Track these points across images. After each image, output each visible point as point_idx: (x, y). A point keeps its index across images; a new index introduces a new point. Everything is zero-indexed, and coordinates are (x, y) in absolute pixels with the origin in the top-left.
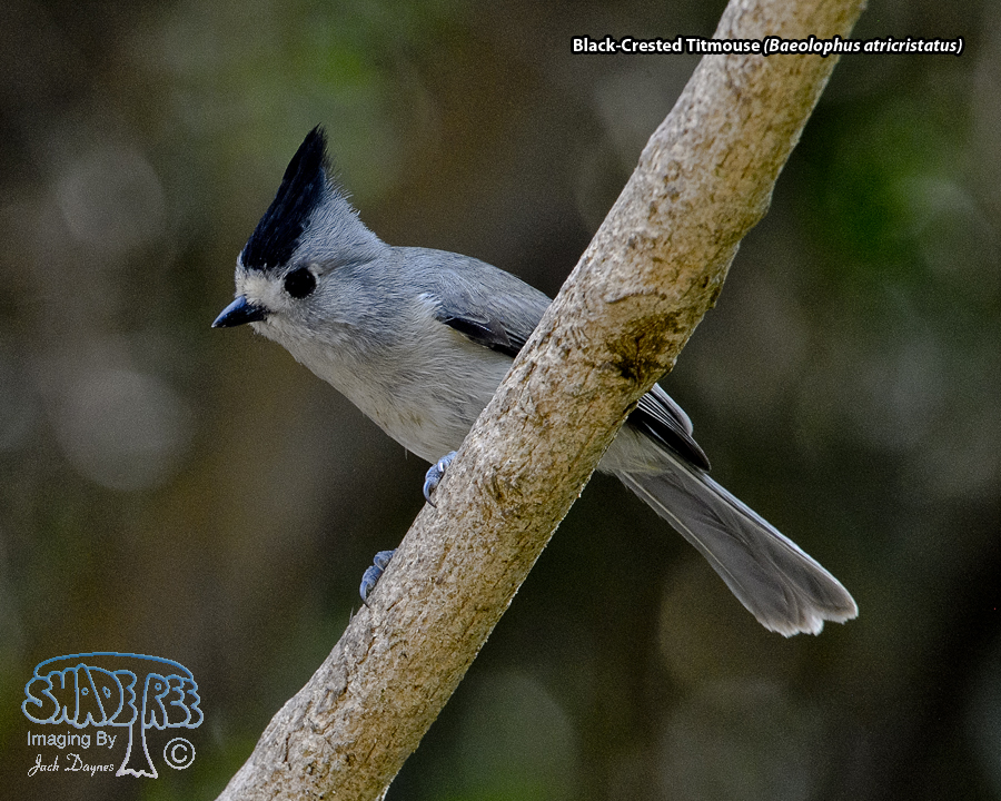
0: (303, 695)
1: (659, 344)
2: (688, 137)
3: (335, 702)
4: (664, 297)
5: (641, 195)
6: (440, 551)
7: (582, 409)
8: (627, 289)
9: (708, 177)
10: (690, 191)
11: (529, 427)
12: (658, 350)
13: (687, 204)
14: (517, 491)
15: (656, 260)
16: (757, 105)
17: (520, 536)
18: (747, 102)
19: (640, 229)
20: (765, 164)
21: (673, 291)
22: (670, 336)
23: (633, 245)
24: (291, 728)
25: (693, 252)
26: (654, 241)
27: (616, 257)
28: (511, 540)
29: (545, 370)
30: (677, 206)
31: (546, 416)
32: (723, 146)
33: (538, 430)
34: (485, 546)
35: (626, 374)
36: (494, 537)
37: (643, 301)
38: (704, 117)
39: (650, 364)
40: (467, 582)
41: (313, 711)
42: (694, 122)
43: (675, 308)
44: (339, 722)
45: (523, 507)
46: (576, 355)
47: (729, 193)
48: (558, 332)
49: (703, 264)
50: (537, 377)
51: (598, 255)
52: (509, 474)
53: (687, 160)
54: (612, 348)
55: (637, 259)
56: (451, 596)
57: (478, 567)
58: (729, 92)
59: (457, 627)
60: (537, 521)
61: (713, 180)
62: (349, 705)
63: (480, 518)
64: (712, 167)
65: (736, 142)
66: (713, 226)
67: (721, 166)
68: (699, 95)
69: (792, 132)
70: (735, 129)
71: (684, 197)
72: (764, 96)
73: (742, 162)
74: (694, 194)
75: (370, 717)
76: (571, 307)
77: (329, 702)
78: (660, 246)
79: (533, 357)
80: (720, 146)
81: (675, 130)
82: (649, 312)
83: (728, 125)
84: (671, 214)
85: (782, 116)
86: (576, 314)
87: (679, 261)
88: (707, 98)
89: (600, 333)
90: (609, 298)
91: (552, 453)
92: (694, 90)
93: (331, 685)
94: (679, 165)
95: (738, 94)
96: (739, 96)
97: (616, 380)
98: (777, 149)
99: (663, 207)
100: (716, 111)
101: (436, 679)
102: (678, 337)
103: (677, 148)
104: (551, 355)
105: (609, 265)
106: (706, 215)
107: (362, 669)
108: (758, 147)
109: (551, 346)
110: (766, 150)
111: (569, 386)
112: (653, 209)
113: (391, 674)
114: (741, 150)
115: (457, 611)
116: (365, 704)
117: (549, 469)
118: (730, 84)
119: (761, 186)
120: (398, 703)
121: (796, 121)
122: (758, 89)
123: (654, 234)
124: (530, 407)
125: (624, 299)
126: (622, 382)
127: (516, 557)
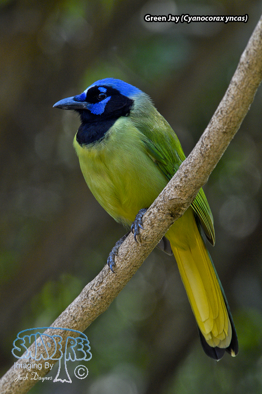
0: (92, 282)
1: (180, 210)
2: (190, 164)
3: (100, 284)
4: (182, 200)
5: (179, 176)
6: (126, 252)
7: (161, 223)
8: (174, 197)
9: (194, 173)
10: (190, 176)
11: (149, 226)
12: (180, 211)
13: (189, 179)
14: (145, 240)
15: (181, 191)
16: (207, 158)
17: (145, 250)
18: (205, 157)
19: (178, 184)
20: (207, 172)
21: (184, 198)
22: (182, 208)
23: (176, 187)
24: (89, 289)
25: (189, 190)
26: (181, 187)
27: (172, 189)
28: (143, 251)
29: (154, 214)
30: (187, 179)
31: (153, 224)
32: (198, 167)
33: (151, 227)
34: (137, 252)
35: (172, 216)
36: (139, 250)
37: (177, 200)
38: (195, 160)
39: (178, 214)
40: (132, 260)
41: (95, 286)
42: (192, 160)
43: (184, 202)
44: (100, 289)
45: (146, 244)
46: (161, 211)
47: (198, 177)
48: (157, 205)
49: (192, 193)
50: (152, 215)
51: (168, 189)
52: (143, 236)
53: (190, 169)
54: (169, 210)
55: (177, 190)
56: (128, 263)
57: (135, 257)
58: (201, 155)
59: (129, 270)
60: (149, 247)
61: (195, 174)
62: (103, 285)
63: (136, 246)
64: (195, 171)
65: (202, 166)
66: (194, 184)
67: (197, 171)
68: (194, 155)
69: (214, 165)
70: (201, 163)
71: (189, 178)
72: (209, 156)
73: (202, 171)
74: (191, 177)
75: (107, 289)
76: (161, 200)
77: (98, 284)
78: (182, 188)
79: (151, 210)
80: (198, 166)
81: (188, 162)
82: (178, 203)
83: (200, 162)
84: (185, 181)
85: (212, 161)
86: (162, 202)
87: (186, 192)
88: (196, 156)
89: (167, 206)
90: (169, 199)
91: (154, 233)
92: (193, 153)
93: (99, 280)
94: (188, 170)
95: (203, 155)
96: (203, 156)
97: (169, 217)
98: (210, 169)
99: (183, 179)
100: (197, 159)
101: (123, 281)
102: (184, 209)
103: (188, 166)
104: (155, 210)
105: (170, 191)
106: (193, 182)
107: (106, 277)
108: (206, 168)
109: (155, 208)
110: (208, 169)
111: (159, 218)
112: (181, 180)
113: (113, 279)
114: (202, 168)
115: (129, 266)
116: (106, 285)
117: (153, 236)
118: (201, 153)
119: (206, 176)
120: (114, 286)
121: (215, 163)
122: (207, 155)
123: (181, 185)
124: (149, 222)
125: (173, 199)
126: (171, 218)
127: (144, 255)
